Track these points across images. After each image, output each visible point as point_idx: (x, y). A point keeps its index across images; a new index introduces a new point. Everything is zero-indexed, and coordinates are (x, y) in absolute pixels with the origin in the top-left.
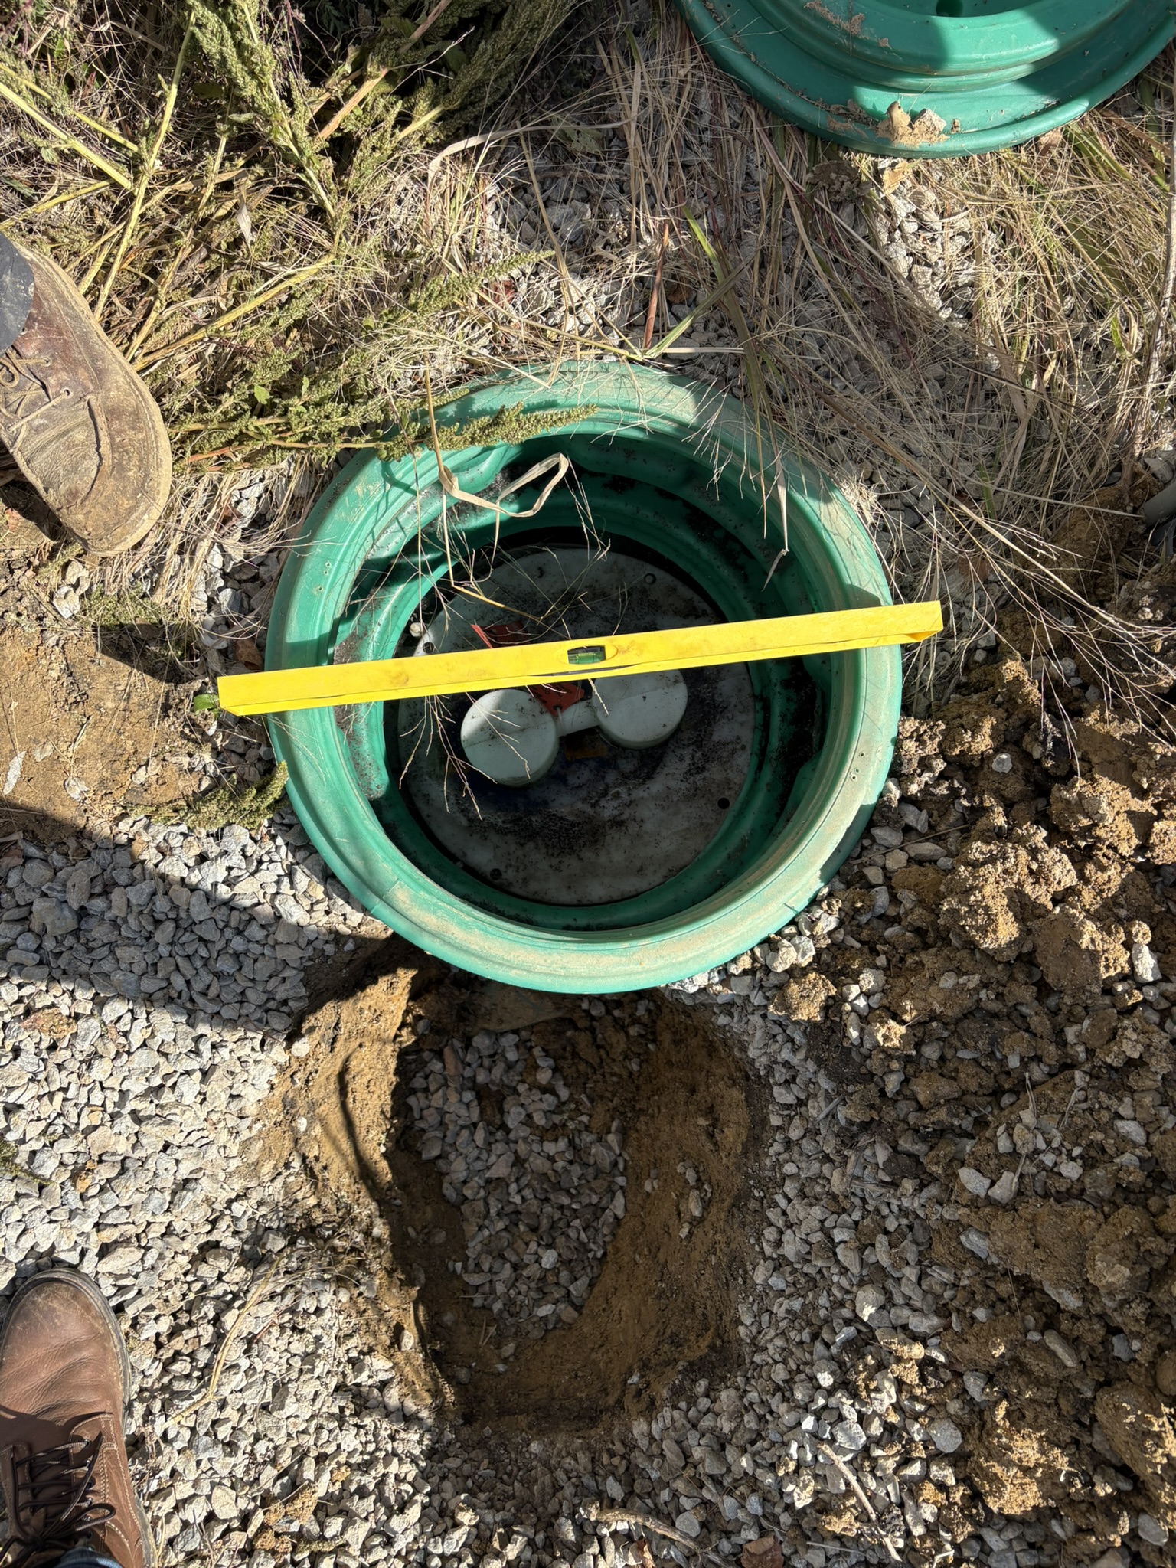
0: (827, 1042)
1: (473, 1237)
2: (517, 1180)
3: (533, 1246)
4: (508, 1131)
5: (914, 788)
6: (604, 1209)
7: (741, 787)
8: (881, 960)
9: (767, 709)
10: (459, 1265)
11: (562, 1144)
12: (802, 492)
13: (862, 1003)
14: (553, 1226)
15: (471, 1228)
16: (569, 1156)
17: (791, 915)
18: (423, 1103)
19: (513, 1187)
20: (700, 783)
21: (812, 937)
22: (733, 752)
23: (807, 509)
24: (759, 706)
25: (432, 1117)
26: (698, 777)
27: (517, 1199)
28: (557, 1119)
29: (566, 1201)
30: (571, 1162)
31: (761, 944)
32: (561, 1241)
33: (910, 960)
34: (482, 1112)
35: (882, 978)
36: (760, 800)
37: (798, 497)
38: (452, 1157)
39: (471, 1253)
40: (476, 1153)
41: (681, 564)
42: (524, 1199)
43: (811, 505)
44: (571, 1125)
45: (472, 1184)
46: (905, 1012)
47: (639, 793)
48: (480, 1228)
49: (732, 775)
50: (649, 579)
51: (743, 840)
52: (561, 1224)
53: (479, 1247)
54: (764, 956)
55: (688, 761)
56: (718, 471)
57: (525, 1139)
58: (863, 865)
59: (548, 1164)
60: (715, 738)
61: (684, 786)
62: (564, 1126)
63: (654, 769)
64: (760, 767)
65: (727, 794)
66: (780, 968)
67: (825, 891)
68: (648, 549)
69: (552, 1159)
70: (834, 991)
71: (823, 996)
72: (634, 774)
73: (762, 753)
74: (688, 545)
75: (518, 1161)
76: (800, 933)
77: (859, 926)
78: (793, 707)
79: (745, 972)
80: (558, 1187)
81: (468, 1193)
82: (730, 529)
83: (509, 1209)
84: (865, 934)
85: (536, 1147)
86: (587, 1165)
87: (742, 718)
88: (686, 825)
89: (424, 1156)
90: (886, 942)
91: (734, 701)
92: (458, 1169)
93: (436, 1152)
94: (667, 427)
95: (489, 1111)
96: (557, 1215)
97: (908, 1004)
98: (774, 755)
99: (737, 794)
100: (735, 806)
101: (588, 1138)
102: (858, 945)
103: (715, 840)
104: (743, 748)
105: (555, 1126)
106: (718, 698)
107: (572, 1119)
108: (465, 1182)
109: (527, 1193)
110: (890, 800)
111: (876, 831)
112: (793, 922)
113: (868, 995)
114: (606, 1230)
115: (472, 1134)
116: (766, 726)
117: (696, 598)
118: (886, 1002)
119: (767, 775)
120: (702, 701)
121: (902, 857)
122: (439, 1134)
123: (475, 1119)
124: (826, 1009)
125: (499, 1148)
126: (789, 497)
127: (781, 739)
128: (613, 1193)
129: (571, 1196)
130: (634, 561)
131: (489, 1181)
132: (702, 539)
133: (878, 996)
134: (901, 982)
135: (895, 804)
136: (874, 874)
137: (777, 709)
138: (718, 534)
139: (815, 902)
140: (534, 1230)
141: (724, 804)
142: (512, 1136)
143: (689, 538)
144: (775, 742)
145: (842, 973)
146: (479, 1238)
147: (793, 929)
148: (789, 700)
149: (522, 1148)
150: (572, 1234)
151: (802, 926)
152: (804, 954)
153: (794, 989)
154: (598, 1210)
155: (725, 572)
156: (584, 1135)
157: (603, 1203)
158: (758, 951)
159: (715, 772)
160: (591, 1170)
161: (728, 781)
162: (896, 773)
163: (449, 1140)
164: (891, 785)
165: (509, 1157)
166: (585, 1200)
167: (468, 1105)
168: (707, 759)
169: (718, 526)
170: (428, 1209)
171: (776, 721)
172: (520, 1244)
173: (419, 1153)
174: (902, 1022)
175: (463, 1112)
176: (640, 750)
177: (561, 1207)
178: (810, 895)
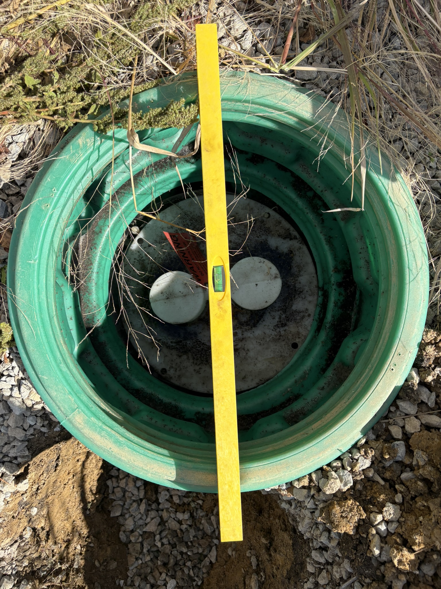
0: (355, 548)
1: (132, 565)
2: (160, 534)
3: (164, 576)
4: (159, 504)
5: (430, 379)
6: (206, 556)
7: (305, 337)
8: (399, 498)
9: (326, 296)
10: (122, 582)
11: (186, 516)
12: (378, 172)
13: (383, 527)
14: (176, 564)
15: (131, 560)
16: (189, 523)
17: (338, 454)
18: (115, 484)
19: (158, 537)
20: (283, 333)
21: (351, 471)
22: (303, 317)
23: (380, 184)
24: (320, 293)
25: (119, 494)
26: (282, 329)
27: (159, 544)
28: (186, 500)
29: (185, 550)
30: (190, 526)
31: (316, 471)
32: (179, 574)
33: (420, 503)
34: (146, 493)
35: (399, 512)
36: (317, 350)
37: (374, 176)
38: (127, 516)
39: (130, 574)
40: (139, 516)
41: (285, 209)
42: (163, 544)
43: (381, 182)
44: (193, 505)
45: (136, 533)
46: (415, 544)
47: (248, 334)
48: (137, 559)
49: (301, 330)
50: (267, 216)
51: (305, 373)
52: (181, 563)
53: (135, 571)
54: (318, 480)
55: (277, 319)
56: (322, 153)
57: (167, 509)
58: (389, 424)
59: (178, 525)
60: (294, 308)
61: (274, 333)
62: (189, 504)
63: (258, 322)
64: (318, 330)
65: (297, 341)
66: (329, 491)
67: (363, 441)
68: (268, 198)
69: (180, 522)
70: (364, 516)
71: (356, 518)
72: (247, 323)
73: (321, 321)
74: (290, 199)
75: (162, 522)
76: (343, 467)
77: (384, 467)
78: (342, 298)
79: (304, 487)
80: (181, 540)
81: (133, 539)
82: (318, 192)
83: (154, 549)
84: (388, 475)
85: (173, 515)
86: (199, 529)
87: (310, 298)
88: (272, 355)
89: (112, 515)
90: (402, 483)
91: (307, 288)
92: (130, 524)
93: (118, 514)
94: (291, 121)
95: (149, 493)
96: (179, 557)
97: (418, 539)
98: (328, 325)
99: (303, 341)
100: (301, 348)
101: (201, 513)
102: (382, 482)
103: (288, 367)
104: (309, 315)
105: (184, 504)
106: (298, 286)
107: (194, 501)
108: (132, 531)
109: (165, 541)
110: (413, 385)
111: (401, 403)
112: (339, 459)
113: (387, 522)
114: (204, 570)
115: (139, 505)
116: (324, 307)
117: (292, 229)
118: (400, 531)
119: (323, 336)
120: (289, 287)
121: (417, 423)
122: (121, 503)
123: (141, 497)
124: (357, 528)
125: (153, 514)
126: (368, 175)
127: (333, 316)
128: (211, 547)
129: (188, 547)
130: (259, 204)
131: (145, 532)
132: (300, 196)
133: (394, 525)
134: (411, 518)
135: (416, 388)
136: (396, 431)
137: (333, 298)
138: (310, 194)
139: (355, 446)
140: (165, 565)
141: (295, 346)
142: (161, 507)
143: (292, 194)
144: (329, 317)
145: (370, 502)
146: (136, 565)
147: (338, 464)
148: (340, 294)
149: (165, 515)
150: (186, 571)
151: (346, 464)
152: (345, 485)
153: (337, 509)
154: (202, 557)
155: (311, 216)
156: (199, 511)
157: (205, 553)
158: (314, 476)
159: (292, 328)
160: (200, 533)
161: (298, 333)
162: (417, 365)
163: (126, 506)
164: (414, 374)
165: (157, 520)
166: (195, 551)
167: (138, 488)
168: (288, 319)
169: (310, 189)
170: (109, 549)
171: (331, 305)
172: (157, 573)
173: (110, 512)
174: (413, 551)
175: (135, 492)
176: (251, 311)
177: (182, 553)
178: (353, 442)
